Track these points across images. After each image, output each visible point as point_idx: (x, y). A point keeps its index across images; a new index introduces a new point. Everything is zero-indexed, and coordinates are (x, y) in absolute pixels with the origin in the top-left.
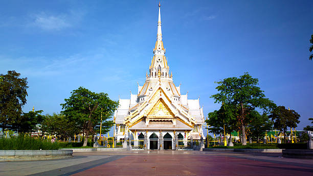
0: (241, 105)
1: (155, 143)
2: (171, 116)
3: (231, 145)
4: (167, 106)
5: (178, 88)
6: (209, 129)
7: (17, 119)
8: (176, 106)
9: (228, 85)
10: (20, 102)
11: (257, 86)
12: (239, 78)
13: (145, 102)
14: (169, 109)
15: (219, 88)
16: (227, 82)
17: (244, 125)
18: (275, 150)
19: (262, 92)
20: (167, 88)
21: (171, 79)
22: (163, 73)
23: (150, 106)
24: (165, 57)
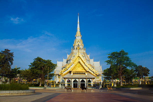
0: (120, 66)
1: (76, 85)
2: (85, 71)
3: (115, 86)
4: (82, 65)
5: (89, 56)
6: (104, 78)
7: (9, 72)
8: (87, 65)
9: (114, 55)
10: (10, 64)
11: (128, 56)
12: (119, 52)
13: (71, 63)
14: (83, 67)
15: (109, 57)
16: (113, 54)
17: (121, 76)
18: (136, 88)
19: (130, 59)
20: (82, 56)
21: (85, 51)
22: (80, 48)
23: (74, 65)
24: (81, 40)
